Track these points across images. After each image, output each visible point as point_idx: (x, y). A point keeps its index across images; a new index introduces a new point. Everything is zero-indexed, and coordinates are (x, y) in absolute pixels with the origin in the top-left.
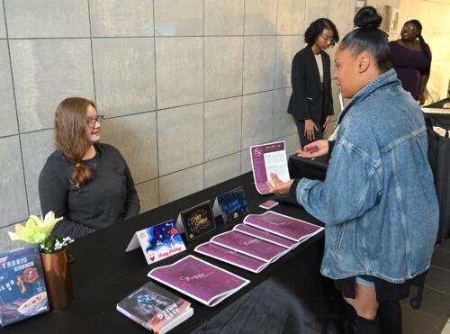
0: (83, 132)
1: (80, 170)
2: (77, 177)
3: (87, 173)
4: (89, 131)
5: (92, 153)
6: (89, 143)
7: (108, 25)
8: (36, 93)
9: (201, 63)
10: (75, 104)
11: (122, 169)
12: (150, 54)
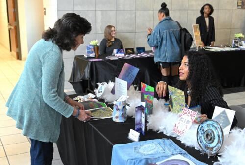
0: (110, 34)
1: (109, 43)
2: (108, 45)
3: (111, 44)
4: (112, 33)
5: (113, 40)
6: (112, 37)
7: (121, 7)
8: (101, 24)
9: (153, 19)
10: (110, 27)
11: (120, 44)
12: (134, 15)
